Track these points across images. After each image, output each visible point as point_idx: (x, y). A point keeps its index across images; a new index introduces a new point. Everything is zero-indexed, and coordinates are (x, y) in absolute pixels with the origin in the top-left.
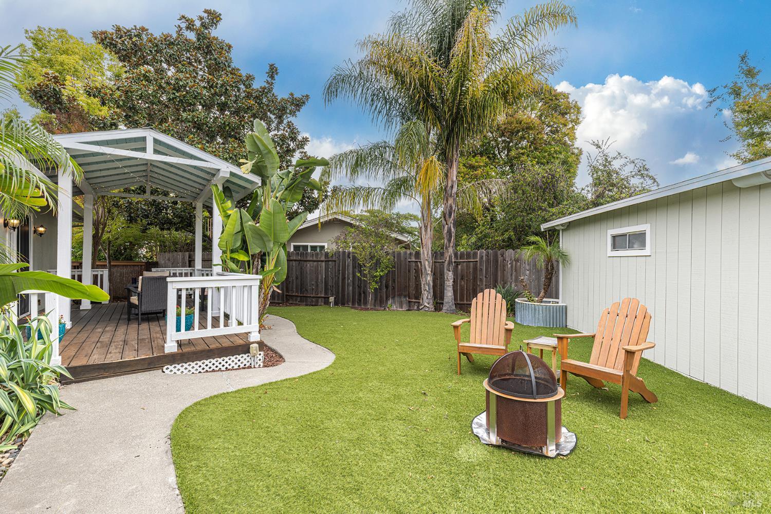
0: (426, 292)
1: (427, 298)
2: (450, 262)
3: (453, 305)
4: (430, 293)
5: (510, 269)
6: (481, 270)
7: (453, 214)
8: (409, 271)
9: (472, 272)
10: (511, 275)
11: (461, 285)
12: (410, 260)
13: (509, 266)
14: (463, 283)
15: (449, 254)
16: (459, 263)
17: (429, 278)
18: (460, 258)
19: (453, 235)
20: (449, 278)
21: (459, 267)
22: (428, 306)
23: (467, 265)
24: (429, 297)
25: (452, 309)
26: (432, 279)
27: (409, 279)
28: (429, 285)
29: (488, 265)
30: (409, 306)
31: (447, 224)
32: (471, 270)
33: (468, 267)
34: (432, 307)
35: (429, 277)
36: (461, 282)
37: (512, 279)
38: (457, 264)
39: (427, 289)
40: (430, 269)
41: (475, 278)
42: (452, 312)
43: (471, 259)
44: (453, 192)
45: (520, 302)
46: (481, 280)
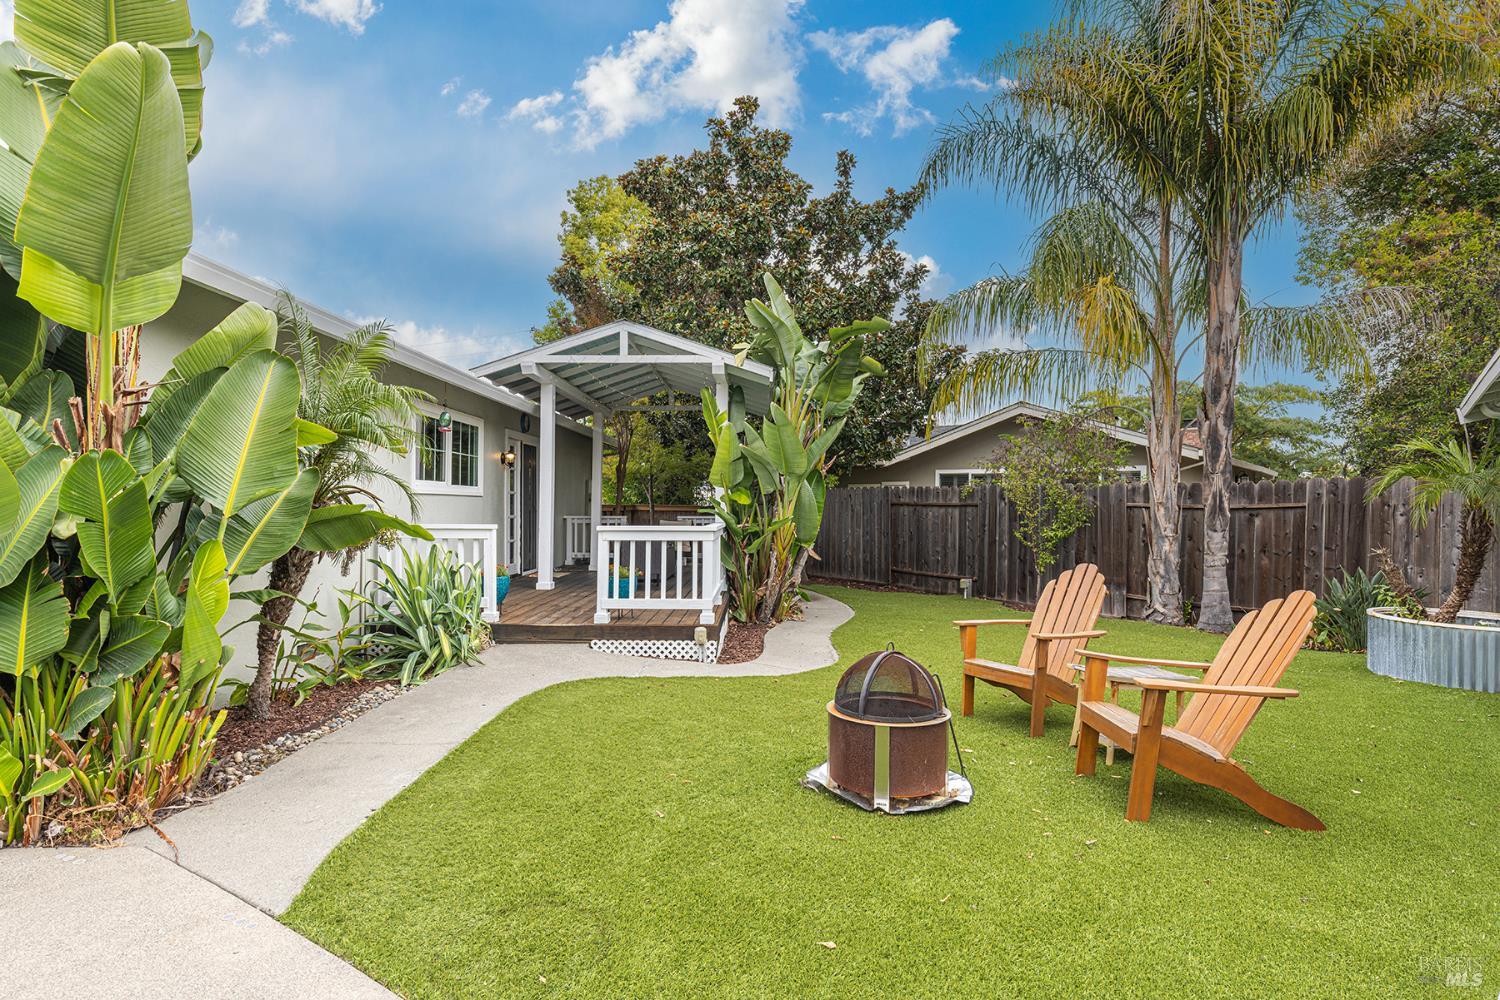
0: (1158, 579)
1: (1161, 592)
2: (1217, 509)
3: (1225, 613)
4: (1169, 580)
5: (1404, 531)
6: (1316, 530)
7: (1224, 393)
9: (1291, 535)
10: (1407, 544)
11: (1260, 568)
12: (1130, 504)
13: (1401, 520)
14: (1265, 561)
15: (1214, 489)
16: (1254, 512)
17: (1166, 547)
18: (1260, 500)
19: (1224, 443)
20: (1212, 546)
21: (1257, 522)
22: (1162, 610)
23: (1277, 520)
24: (1167, 591)
25: (1219, 622)
26: (1175, 547)
28: (1166, 562)
29: (1336, 516)
30: (1129, 609)
31: (1207, 418)
32: (1290, 530)
33: (1281, 523)
34: (1173, 614)
35: (1167, 544)
36: (1260, 559)
37: (1408, 555)
38: (1251, 515)
39: (1162, 572)
40: (1171, 526)
41: (1299, 551)
42: (1219, 628)
43: (1290, 502)
44: (1224, 340)
45: (1378, 615)
46: (1315, 556)
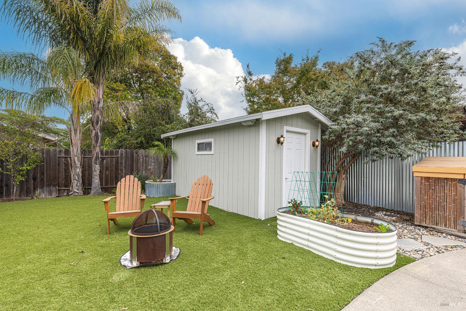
0: (75, 181)
1: (77, 185)
2: (97, 158)
3: (99, 189)
4: (79, 181)
5: (142, 162)
6: (122, 163)
7: (99, 122)
8: (59, 165)
9: (114, 165)
10: (143, 166)
11: (106, 174)
12: (59, 156)
13: (141, 160)
14: (107, 173)
15: (96, 151)
16: (104, 158)
17: (78, 170)
18: (105, 155)
19: (100, 137)
20: (96, 169)
21: (105, 161)
22: (77, 191)
23: (111, 160)
24: (78, 185)
25: (98, 192)
26: (81, 170)
27: (59, 171)
28: (78, 175)
29: (127, 159)
30: (59, 193)
31: (94, 129)
32: (114, 163)
33: (112, 161)
34: (81, 192)
35: (78, 169)
36: (106, 172)
37: (143, 168)
38: (103, 159)
39: (77, 179)
40: (80, 163)
41: (117, 169)
42: (98, 194)
43: (114, 155)
44: (100, 106)
45: (148, 183)
46: (122, 170)
